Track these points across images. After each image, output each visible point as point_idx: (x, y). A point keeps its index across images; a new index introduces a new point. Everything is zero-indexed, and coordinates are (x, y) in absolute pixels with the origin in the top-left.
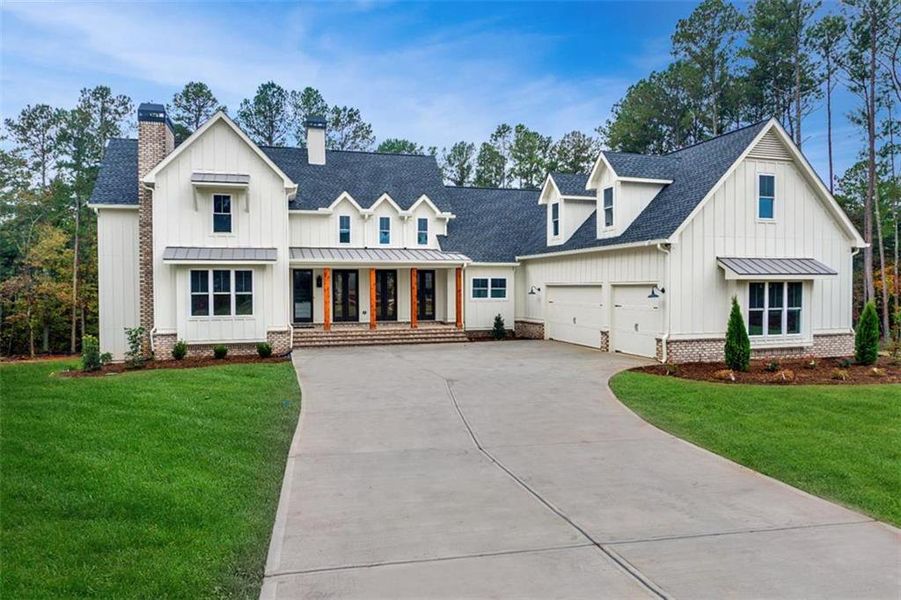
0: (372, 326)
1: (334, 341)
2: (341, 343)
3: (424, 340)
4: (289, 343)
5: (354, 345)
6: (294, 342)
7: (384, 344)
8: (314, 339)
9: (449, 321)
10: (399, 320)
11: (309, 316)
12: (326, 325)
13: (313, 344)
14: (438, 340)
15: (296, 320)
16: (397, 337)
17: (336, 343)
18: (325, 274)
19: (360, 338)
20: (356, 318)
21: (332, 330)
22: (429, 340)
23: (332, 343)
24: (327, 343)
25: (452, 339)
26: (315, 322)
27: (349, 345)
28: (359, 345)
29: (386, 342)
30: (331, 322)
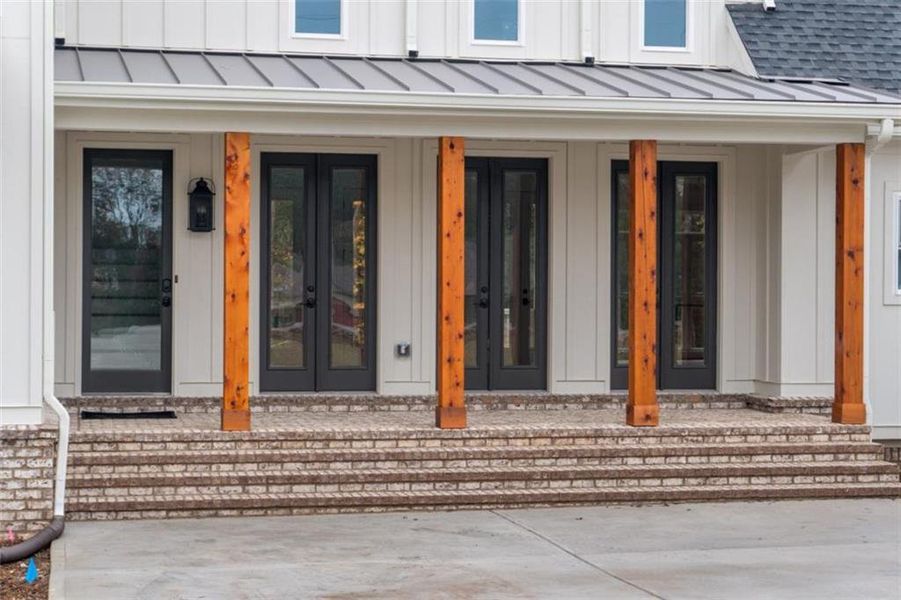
0: (444, 411)
1: (269, 481)
2: (303, 491)
3: (693, 485)
4: (48, 494)
5: (364, 504)
6: (72, 485)
7: (508, 502)
8: (175, 471)
9: (787, 393)
10: (556, 388)
11: (154, 363)
12: (231, 407)
13: (167, 495)
14: (760, 484)
15: (94, 380)
16: (565, 465)
17: (277, 492)
18: (229, 163)
19: (387, 468)
20: (365, 376)
21: (259, 428)
22: (719, 485)
23: (257, 493)
24: (234, 493)
25: (827, 483)
26: (179, 390)
27: (342, 505)
28: (388, 504)
29: (518, 489)
30: (253, 390)
